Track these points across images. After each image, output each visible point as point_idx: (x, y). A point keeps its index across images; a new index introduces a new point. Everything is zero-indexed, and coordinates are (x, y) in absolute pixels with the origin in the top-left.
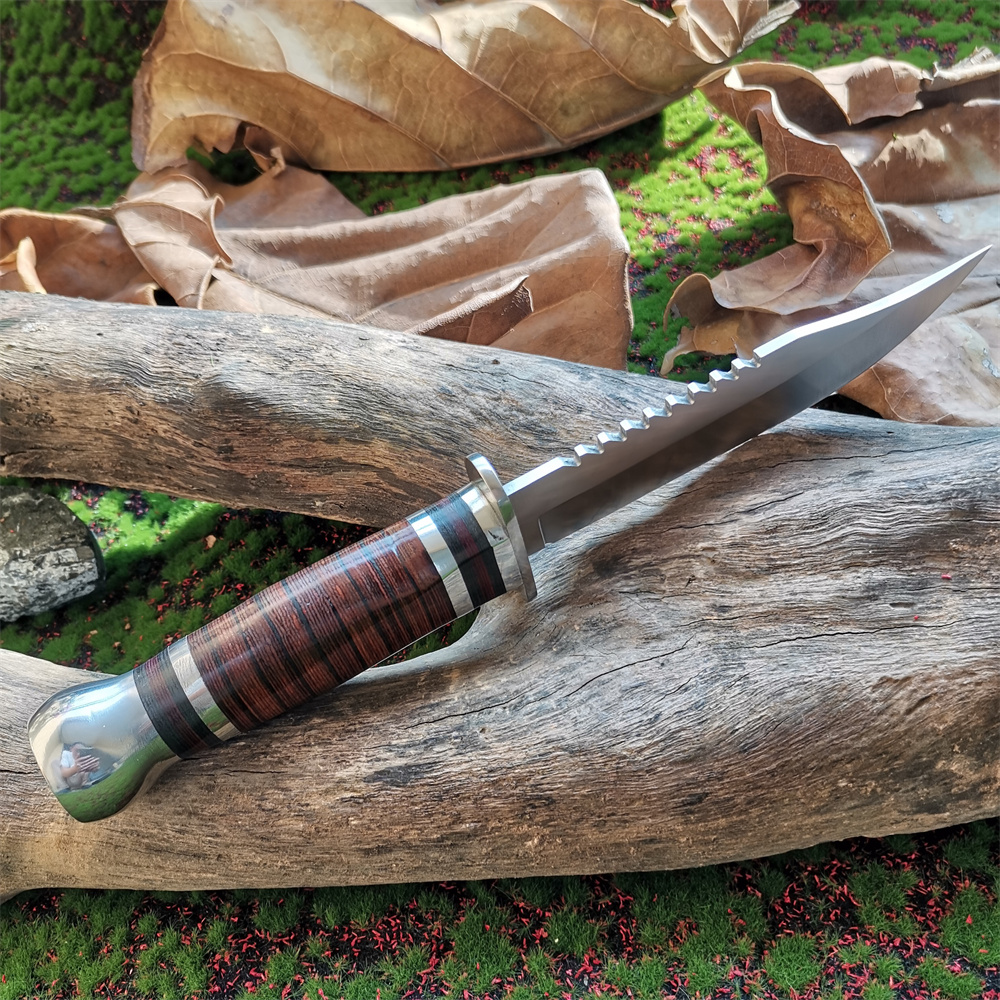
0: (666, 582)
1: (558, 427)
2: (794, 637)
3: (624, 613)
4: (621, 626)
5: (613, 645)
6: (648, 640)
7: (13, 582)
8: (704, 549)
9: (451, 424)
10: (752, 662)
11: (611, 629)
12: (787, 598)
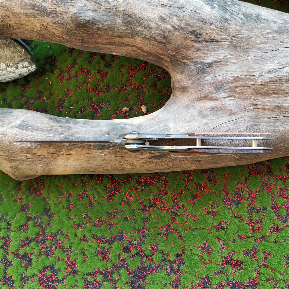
0: (237, 94)
1: (203, 32)
2: (276, 117)
3: (223, 105)
4: (222, 109)
5: (219, 116)
6: (231, 114)
7: (10, 75)
8: (252, 85)
9: (164, 32)
10: (263, 124)
11: (219, 110)
12: (276, 104)
